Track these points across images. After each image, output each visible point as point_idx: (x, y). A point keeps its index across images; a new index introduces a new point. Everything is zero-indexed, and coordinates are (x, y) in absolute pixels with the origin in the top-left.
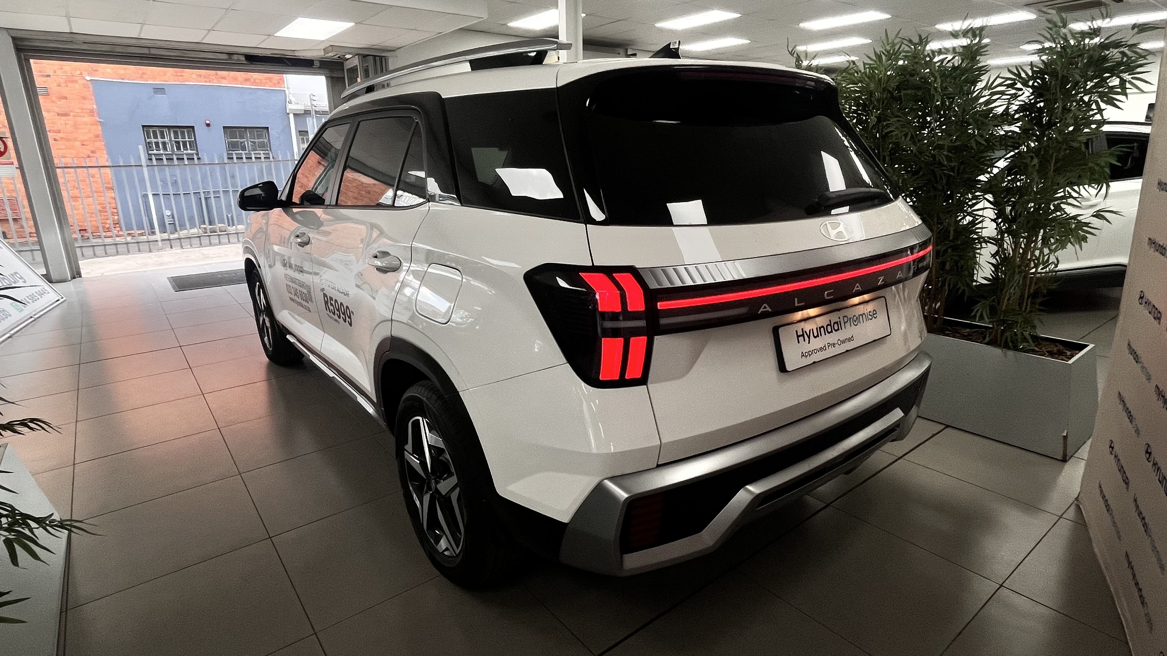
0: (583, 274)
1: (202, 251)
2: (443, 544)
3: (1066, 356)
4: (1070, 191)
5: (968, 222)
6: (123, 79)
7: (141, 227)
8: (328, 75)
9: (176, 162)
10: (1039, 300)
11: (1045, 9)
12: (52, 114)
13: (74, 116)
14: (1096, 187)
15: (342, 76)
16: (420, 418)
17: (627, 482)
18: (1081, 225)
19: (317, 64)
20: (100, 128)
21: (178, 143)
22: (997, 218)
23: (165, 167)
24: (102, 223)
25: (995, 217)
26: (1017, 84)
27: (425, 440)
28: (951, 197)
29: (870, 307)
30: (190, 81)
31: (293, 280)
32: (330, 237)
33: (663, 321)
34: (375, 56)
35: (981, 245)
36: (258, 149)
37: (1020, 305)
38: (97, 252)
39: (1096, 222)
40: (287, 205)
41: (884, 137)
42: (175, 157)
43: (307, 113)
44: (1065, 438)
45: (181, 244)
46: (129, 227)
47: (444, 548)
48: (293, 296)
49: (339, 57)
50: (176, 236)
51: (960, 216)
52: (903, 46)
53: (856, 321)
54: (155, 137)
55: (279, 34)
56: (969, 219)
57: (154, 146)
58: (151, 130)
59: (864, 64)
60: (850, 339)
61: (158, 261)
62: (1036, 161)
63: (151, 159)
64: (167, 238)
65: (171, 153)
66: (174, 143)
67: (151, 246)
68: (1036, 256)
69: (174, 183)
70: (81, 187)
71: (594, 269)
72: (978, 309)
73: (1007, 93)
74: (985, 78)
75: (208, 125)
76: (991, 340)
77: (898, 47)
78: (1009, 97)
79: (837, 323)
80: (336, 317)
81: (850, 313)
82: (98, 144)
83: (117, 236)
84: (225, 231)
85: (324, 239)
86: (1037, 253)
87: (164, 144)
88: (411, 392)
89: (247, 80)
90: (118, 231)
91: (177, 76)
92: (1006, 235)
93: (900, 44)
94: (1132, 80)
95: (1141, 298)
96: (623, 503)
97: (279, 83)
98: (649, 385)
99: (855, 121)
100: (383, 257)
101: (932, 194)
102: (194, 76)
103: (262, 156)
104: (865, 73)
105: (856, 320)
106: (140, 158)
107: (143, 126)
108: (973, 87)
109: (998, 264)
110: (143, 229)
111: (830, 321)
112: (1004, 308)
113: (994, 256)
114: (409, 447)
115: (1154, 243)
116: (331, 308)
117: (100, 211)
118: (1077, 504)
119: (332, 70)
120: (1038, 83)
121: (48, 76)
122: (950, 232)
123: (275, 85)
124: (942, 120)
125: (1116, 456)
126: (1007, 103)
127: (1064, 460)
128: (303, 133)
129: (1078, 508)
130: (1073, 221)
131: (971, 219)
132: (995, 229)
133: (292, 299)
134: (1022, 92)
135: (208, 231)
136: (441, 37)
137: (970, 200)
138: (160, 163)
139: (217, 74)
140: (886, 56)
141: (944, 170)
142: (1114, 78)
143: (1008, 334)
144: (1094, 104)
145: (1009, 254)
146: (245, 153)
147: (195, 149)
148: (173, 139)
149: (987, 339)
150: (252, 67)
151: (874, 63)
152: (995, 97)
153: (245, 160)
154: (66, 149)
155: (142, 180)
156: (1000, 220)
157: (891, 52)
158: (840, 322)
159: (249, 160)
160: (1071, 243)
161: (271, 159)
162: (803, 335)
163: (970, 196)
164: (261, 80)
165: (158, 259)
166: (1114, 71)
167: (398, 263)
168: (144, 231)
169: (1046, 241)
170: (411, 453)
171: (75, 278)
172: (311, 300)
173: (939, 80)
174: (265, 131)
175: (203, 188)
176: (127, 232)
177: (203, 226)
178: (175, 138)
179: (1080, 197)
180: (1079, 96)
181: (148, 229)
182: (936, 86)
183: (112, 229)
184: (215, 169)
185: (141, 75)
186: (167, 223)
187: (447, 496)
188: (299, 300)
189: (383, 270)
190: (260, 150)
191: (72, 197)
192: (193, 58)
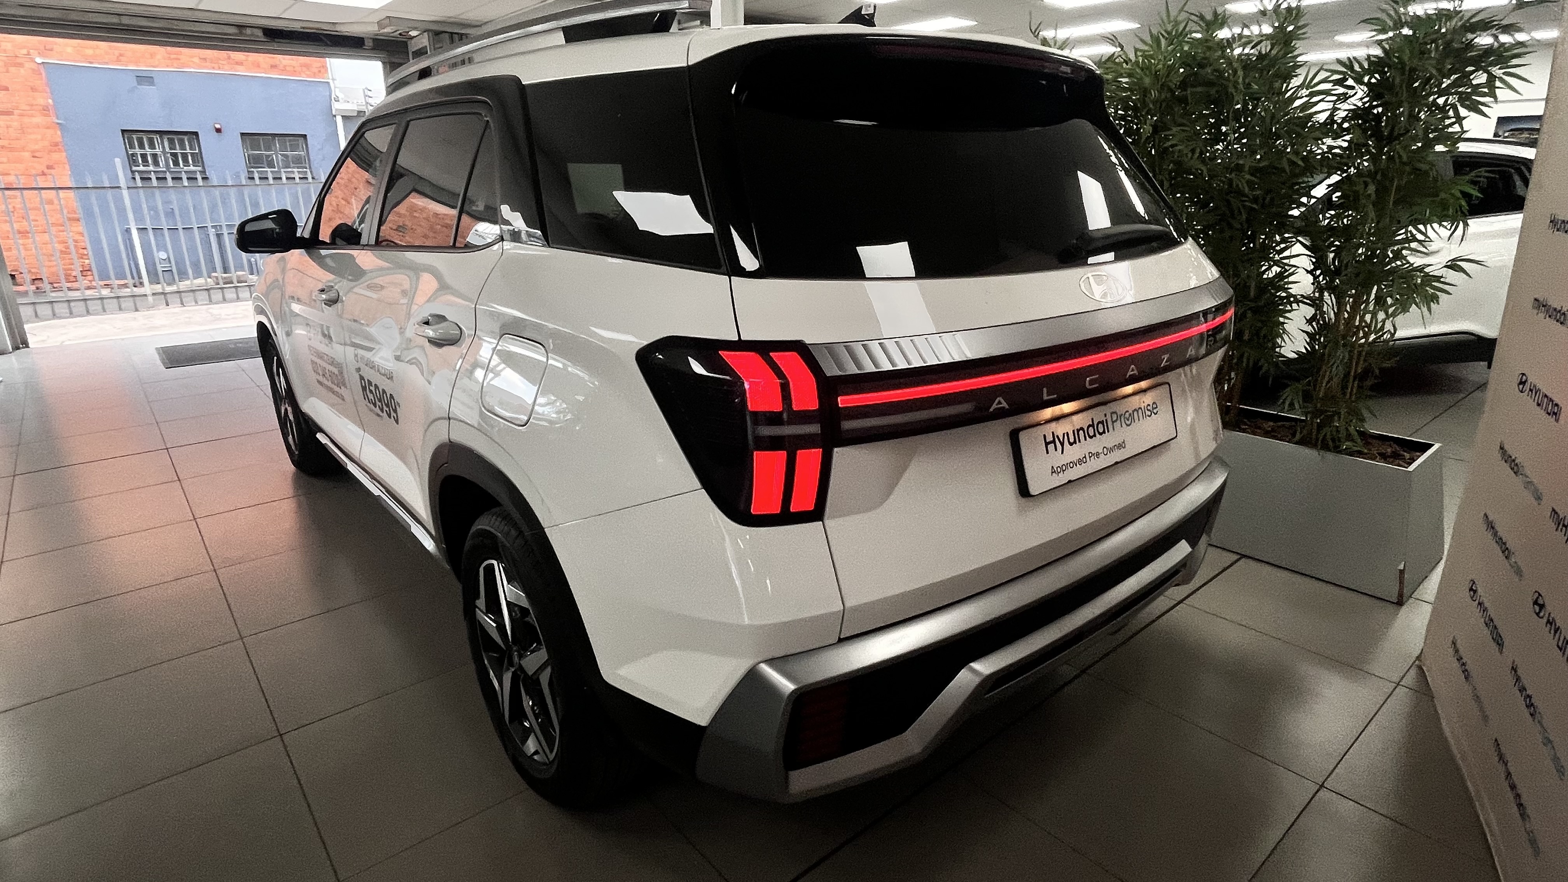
0: (725, 352)
1: (210, 311)
2: (531, 745)
3: (1404, 459)
4: (1414, 232)
5: (1274, 274)
6: (91, 63)
7: (121, 276)
8: (385, 59)
9: (170, 182)
10: (1369, 383)
13: (21, 115)
14: (1449, 227)
16: (495, 562)
17: (795, 666)
18: (1430, 279)
19: (369, 44)
20: (59, 133)
21: (175, 155)
22: (1315, 269)
23: (154, 190)
24: (65, 270)
25: (1312, 267)
26: (1347, 79)
27: (503, 595)
28: (1252, 238)
29: (1148, 399)
30: (191, 67)
31: (320, 355)
32: (383, 292)
33: (848, 425)
34: (452, 33)
35: (1291, 306)
36: (292, 165)
37: (1344, 388)
38: (57, 311)
39: (1451, 276)
40: (311, 244)
41: (1163, 153)
42: (169, 176)
43: (361, 114)
44: (1402, 572)
45: (181, 301)
46: (104, 276)
47: (532, 750)
48: (321, 378)
49: (400, 34)
50: (174, 288)
51: (1264, 265)
52: (1191, 24)
53: (1128, 420)
54: (142, 146)
56: (1276, 269)
57: (139, 160)
59: (1136, 50)
60: (1121, 446)
61: (145, 324)
62: (1371, 189)
63: (134, 178)
64: (161, 291)
65: (165, 169)
66: (169, 155)
67: (137, 303)
68: (1366, 322)
69: (170, 214)
70: (32, 217)
71: (741, 345)
72: (1288, 394)
73: (1333, 92)
74: (1302, 71)
75: (218, 131)
76: (1302, 438)
77: (1183, 25)
78: (1335, 98)
79: (1102, 423)
80: (377, 410)
81: (1121, 407)
82: (55, 156)
83: (89, 288)
84: (245, 282)
85: (375, 296)
86: (1368, 317)
87: (155, 156)
88: (483, 524)
89: (274, 67)
90: (90, 281)
91: (170, 59)
92: (1326, 294)
93: (1185, 23)
94: (1505, 77)
95: (1522, 383)
96: (788, 698)
97: (320, 71)
98: (827, 522)
100: (438, 323)
101: (1227, 234)
102: (196, 60)
103: (297, 176)
104: (1137, 62)
105: (1129, 418)
106: (116, 175)
107: (123, 131)
108: (1285, 85)
109: (1316, 333)
110: (125, 278)
111: (1092, 419)
112: (1321, 394)
113: (1309, 322)
114: (481, 603)
115: (1543, 306)
116: (371, 397)
117: (62, 252)
118: (1419, 665)
119: (390, 53)
120: (1376, 78)
122: (1249, 287)
123: (314, 76)
124: (1242, 130)
125: (1480, 604)
126: (1331, 107)
127: (1400, 603)
129: (1420, 668)
130: (1418, 273)
131: (1279, 269)
132: (1312, 284)
133: (318, 381)
134: (1354, 91)
135: (221, 282)
137: (1278, 244)
138: (147, 184)
139: (229, 58)
140: (1166, 39)
141: (1244, 201)
142: (1481, 72)
143: (1326, 430)
144: (1451, 110)
145: (1330, 319)
146: (272, 172)
148: (167, 150)
149: (1298, 436)
150: (275, 46)
151: (1151, 49)
152: (1315, 99)
153: (271, 181)
154: (9, 161)
155: (122, 210)
156: (1318, 272)
157: (1174, 34)
158: (1106, 420)
159: (278, 182)
160: (1417, 305)
161: (310, 180)
162: (1054, 442)
163: (1278, 238)
164: (294, 67)
165: (146, 321)
166: (1481, 62)
167: (458, 332)
168: (126, 281)
169: (1380, 301)
170: (485, 611)
171: (18, 348)
172: (344, 385)
173: (1240, 73)
174: (301, 140)
175: (212, 220)
176: (102, 283)
177: (214, 274)
178: (170, 149)
179: (1427, 239)
180: (1431, 99)
181: (133, 278)
182: (1236, 82)
183: (80, 278)
184: (228, 194)
185: (118, 57)
186: (160, 270)
187: (535, 677)
188: (329, 384)
189: (437, 343)
190: (294, 168)
191: (20, 232)
192: (187, 31)
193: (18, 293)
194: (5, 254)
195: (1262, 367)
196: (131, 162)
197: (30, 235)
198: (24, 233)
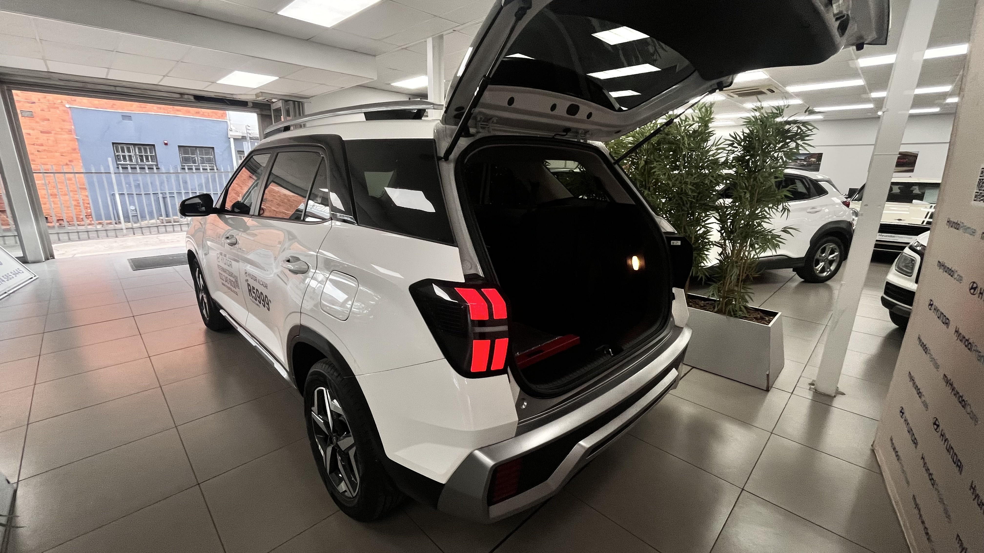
0: (458, 289)
1: (159, 238)
2: (343, 487)
3: (766, 321)
4: (766, 213)
5: (702, 231)
6: (97, 108)
7: (108, 217)
8: (259, 113)
9: (138, 170)
11: (732, 94)
12: (36, 131)
13: (55, 134)
15: (269, 114)
16: (324, 389)
17: (494, 451)
18: (775, 237)
19: (250, 105)
20: (77, 143)
21: (141, 156)
22: (721, 230)
23: (129, 174)
24: (76, 215)
27: (328, 406)
28: (693, 214)
30: (152, 112)
31: (224, 270)
34: (294, 101)
35: (710, 247)
36: (206, 162)
38: (71, 237)
39: (784, 235)
40: (221, 211)
42: (138, 167)
43: (244, 138)
44: (768, 375)
45: (142, 232)
46: (99, 218)
47: (343, 490)
48: (224, 282)
49: (267, 101)
50: (138, 225)
51: (698, 227)
54: (123, 151)
55: (220, 82)
57: (122, 158)
58: (119, 146)
61: (122, 245)
62: (748, 195)
63: (118, 168)
64: (130, 226)
65: (135, 163)
66: (138, 156)
67: (117, 233)
69: (138, 186)
70: (59, 187)
71: (466, 285)
74: (713, 138)
75: (166, 144)
76: (718, 310)
78: (728, 152)
80: (257, 302)
82: (74, 155)
83: (90, 225)
84: (178, 222)
86: (746, 253)
87: (130, 157)
88: (318, 368)
89: (197, 113)
90: (91, 221)
91: (141, 107)
92: (727, 241)
94: (803, 145)
96: (490, 469)
97: (222, 116)
99: (630, 163)
100: (295, 262)
102: (155, 108)
103: (208, 168)
106: (109, 166)
107: (113, 143)
108: (705, 144)
109: (722, 259)
110: (110, 219)
112: (726, 289)
113: (720, 255)
114: (315, 408)
116: (254, 295)
117: (75, 205)
119: (262, 109)
120: (747, 143)
121: (34, 103)
122: (691, 238)
123: (219, 118)
124: (686, 164)
126: (726, 155)
127: (768, 390)
128: (241, 152)
130: (769, 233)
131: (704, 229)
132: (720, 237)
133: (223, 284)
134: (737, 149)
135: (164, 221)
136: (343, 91)
137: (704, 218)
138: (125, 171)
139: (173, 108)
141: (689, 198)
142: (793, 142)
143: (730, 306)
145: (729, 253)
146: (194, 166)
147: (155, 161)
148: (137, 153)
149: (716, 309)
150: (199, 104)
152: (719, 151)
153: (194, 171)
154: (48, 158)
155: (110, 184)
156: (723, 231)
159: (198, 171)
160: (770, 249)
161: (216, 170)
163: (704, 214)
164: (208, 113)
165: (122, 243)
166: (793, 138)
167: (307, 267)
168: (111, 221)
169: (752, 245)
170: (317, 413)
171: (48, 259)
172: (238, 286)
173: (686, 139)
174: (211, 150)
175: (161, 190)
176: (97, 222)
177: (160, 218)
178: (139, 153)
179: (771, 217)
180: (772, 154)
181: (115, 219)
182: (684, 143)
183: (85, 219)
184: (170, 177)
185: (112, 106)
186: (130, 215)
187: (346, 452)
188: (229, 285)
189: (295, 272)
190: (207, 164)
191: (51, 195)
192: (152, 95)
193: (49, 227)
194: (43, 206)
195: (699, 276)
196: (117, 160)
197: (57, 196)
198: (54, 195)
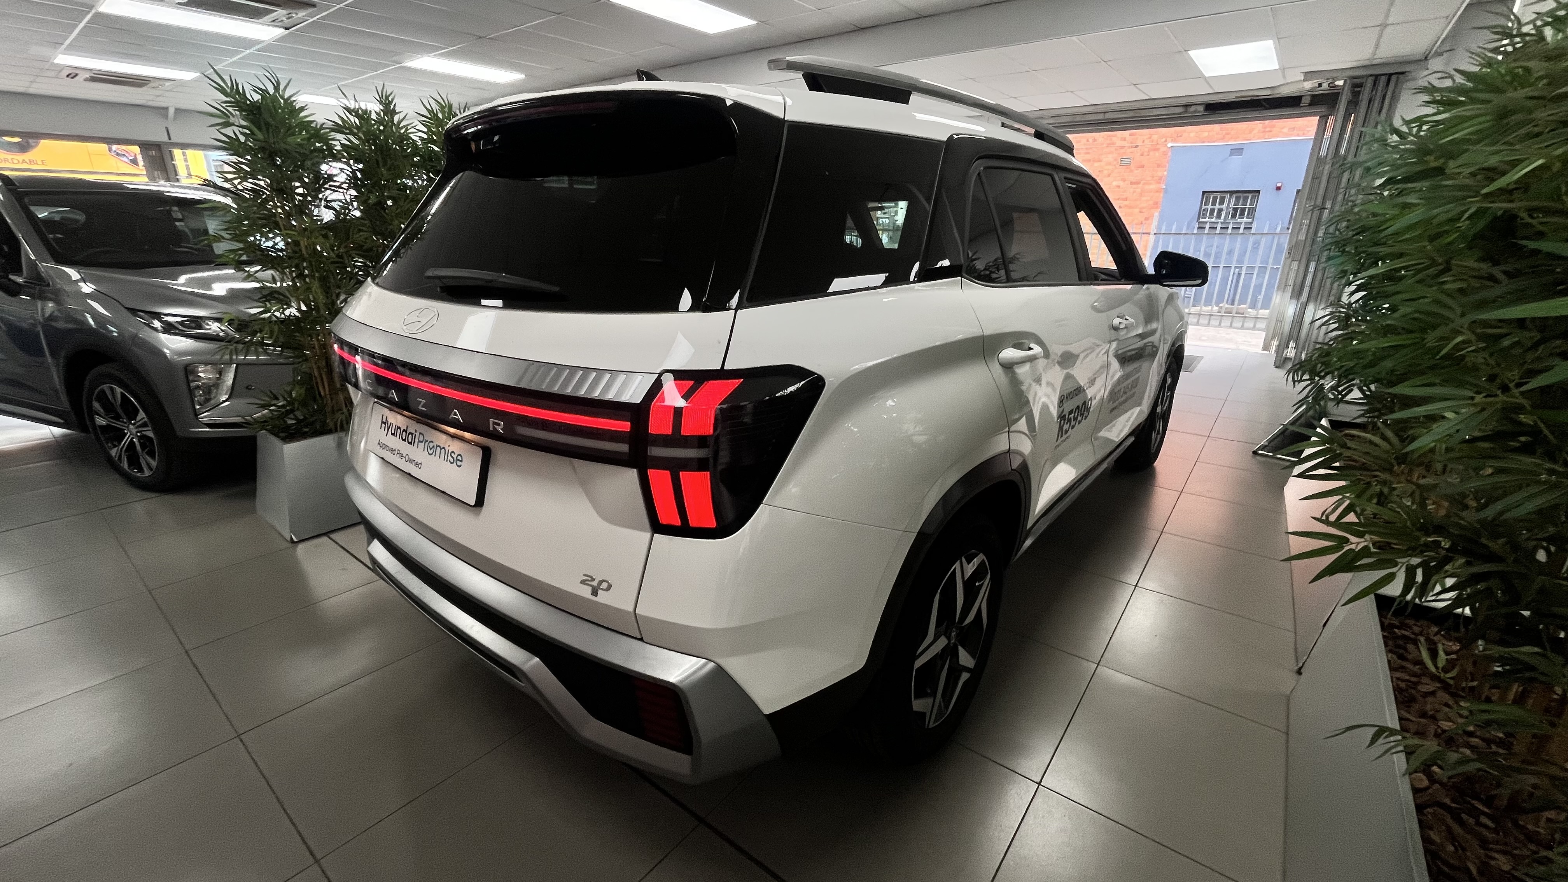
8: (1324, 114)
12: (1126, 182)
13: (1144, 184)
19: (1306, 101)
20: (1162, 195)
54: (1214, 203)
55: (1206, 74)
58: (1211, 196)
66: (1231, 209)
75: (1278, 188)
82: (1153, 211)
87: (1220, 211)
105: (433, 449)
107: (1204, 192)
147: (1251, 216)
148: (1232, 205)
178: (1235, 204)
192: (1147, 116)
196: (1199, 216)
